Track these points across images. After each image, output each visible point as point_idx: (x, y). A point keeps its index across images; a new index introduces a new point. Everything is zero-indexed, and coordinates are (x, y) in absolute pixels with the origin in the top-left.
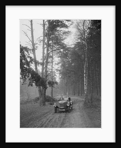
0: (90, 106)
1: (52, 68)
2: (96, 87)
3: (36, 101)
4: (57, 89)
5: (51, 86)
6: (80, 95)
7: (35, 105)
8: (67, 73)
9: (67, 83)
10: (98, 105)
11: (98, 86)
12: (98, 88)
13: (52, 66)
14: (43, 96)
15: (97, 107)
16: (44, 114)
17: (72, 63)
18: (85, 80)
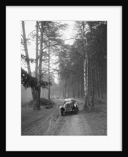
0: (91, 110)
1: (49, 67)
2: (98, 88)
3: (31, 105)
4: (55, 91)
5: (44, 87)
6: (80, 97)
7: (29, 109)
8: (66, 73)
9: (66, 85)
10: (100, 108)
11: (100, 86)
12: (100, 89)
13: (49, 66)
14: (37, 99)
15: (99, 111)
16: (36, 121)
17: (71, 63)
18: (85, 80)
